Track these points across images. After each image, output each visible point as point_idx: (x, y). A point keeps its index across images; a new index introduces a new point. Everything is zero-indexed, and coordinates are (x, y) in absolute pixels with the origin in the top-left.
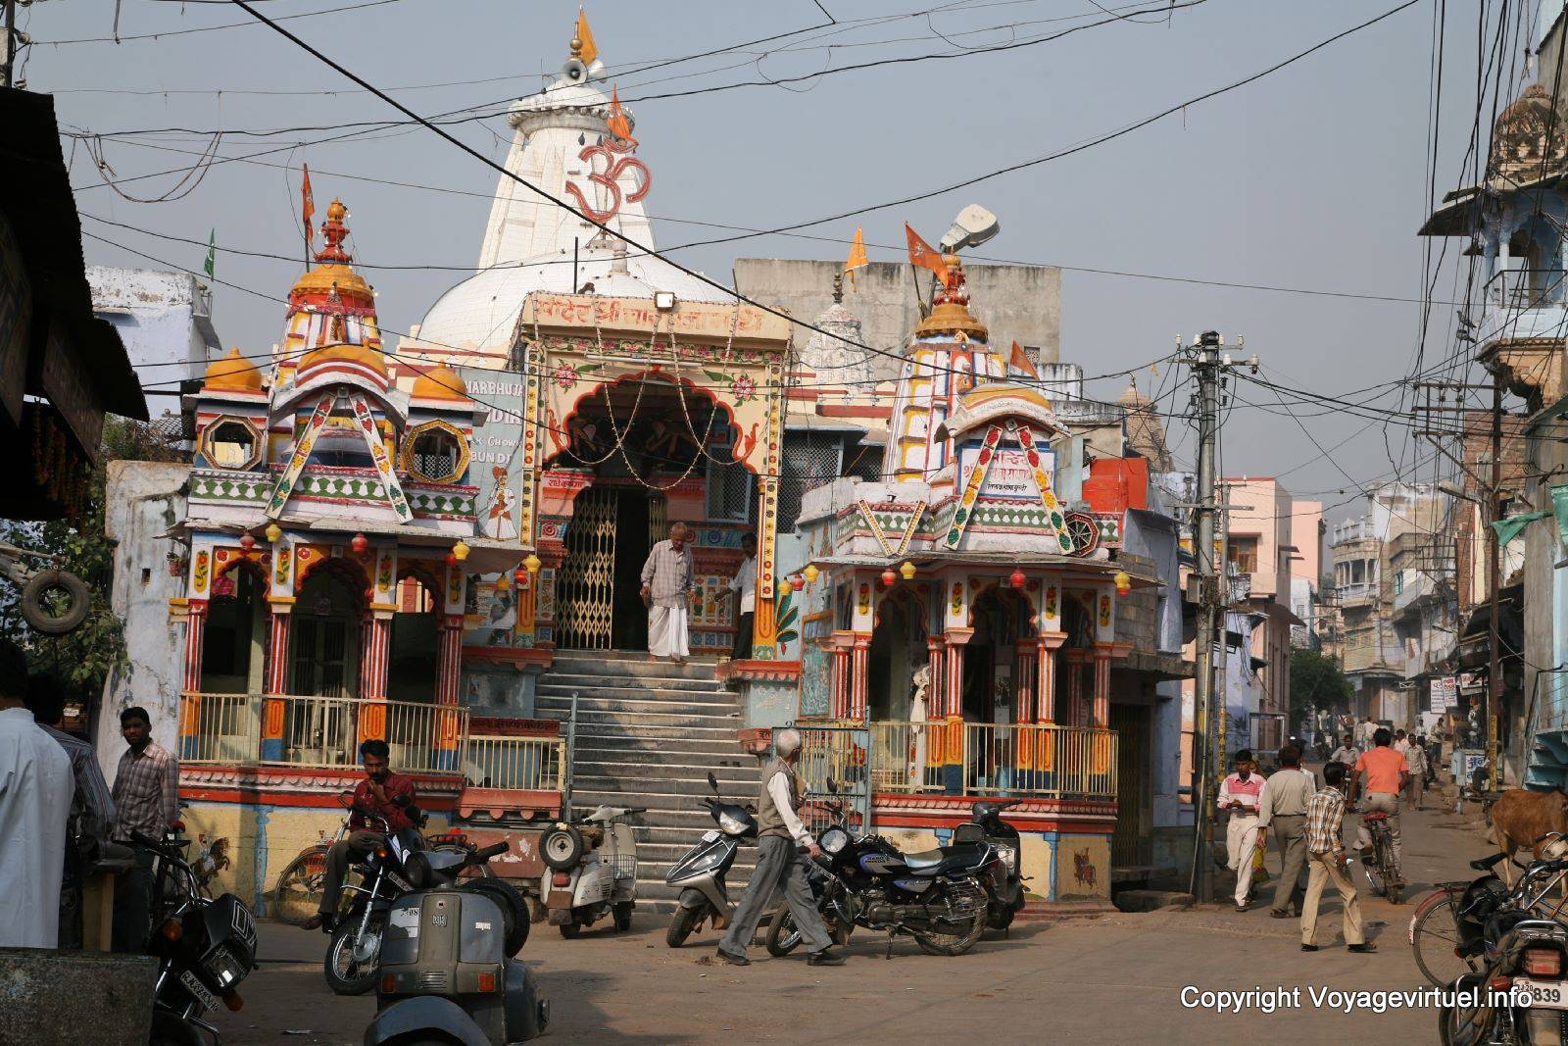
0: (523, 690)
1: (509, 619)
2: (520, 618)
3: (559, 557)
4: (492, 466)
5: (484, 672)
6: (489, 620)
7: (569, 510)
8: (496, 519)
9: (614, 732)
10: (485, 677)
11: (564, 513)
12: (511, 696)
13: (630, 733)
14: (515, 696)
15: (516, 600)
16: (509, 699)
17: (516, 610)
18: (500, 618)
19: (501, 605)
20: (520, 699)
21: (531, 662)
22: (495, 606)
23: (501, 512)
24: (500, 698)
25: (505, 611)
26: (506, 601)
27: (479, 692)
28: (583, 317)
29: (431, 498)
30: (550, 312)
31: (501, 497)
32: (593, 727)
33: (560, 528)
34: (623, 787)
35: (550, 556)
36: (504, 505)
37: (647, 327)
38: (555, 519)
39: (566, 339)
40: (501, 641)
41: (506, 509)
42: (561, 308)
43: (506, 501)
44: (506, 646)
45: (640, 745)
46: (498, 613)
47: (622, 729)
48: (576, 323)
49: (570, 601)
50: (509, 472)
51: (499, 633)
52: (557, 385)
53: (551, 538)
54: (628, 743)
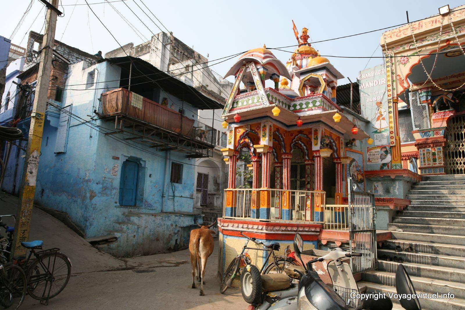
0: (397, 187)
1: (388, 158)
2: (393, 158)
3: (442, 142)
4: (376, 102)
5: (379, 181)
6: (380, 160)
7: (445, 125)
8: (379, 121)
9: (445, 204)
10: (380, 183)
11: (442, 126)
12: (392, 190)
13: (454, 204)
14: (394, 189)
15: (391, 151)
16: (391, 191)
17: (391, 155)
18: (384, 159)
19: (384, 153)
20: (396, 191)
21: (398, 175)
22: (382, 154)
23: (381, 118)
24: (387, 191)
25: (386, 156)
26: (386, 152)
27: (378, 189)
28: (405, 33)
29: (304, 103)
30: (391, 37)
31: (380, 112)
32: (433, 202)
33: (442, 132)
34: (434, 231)
35: (439, 142)
36: (382, 115)
37: (438, 25)
38: (439, 129)
39: (401, 45)
40: (386, 168)
41: (383, 117)
42: (396, 34)
43: (382, 114)
44: (388, 169)
45: (456, 209)
46: (383, 157)
47: (449, 202)
48: (403, 36)
49: (453, 158)
50: (383, 103)
51: (384, 165)
52: (401, 65)
53: (438, 136)
54: (449, 209)
